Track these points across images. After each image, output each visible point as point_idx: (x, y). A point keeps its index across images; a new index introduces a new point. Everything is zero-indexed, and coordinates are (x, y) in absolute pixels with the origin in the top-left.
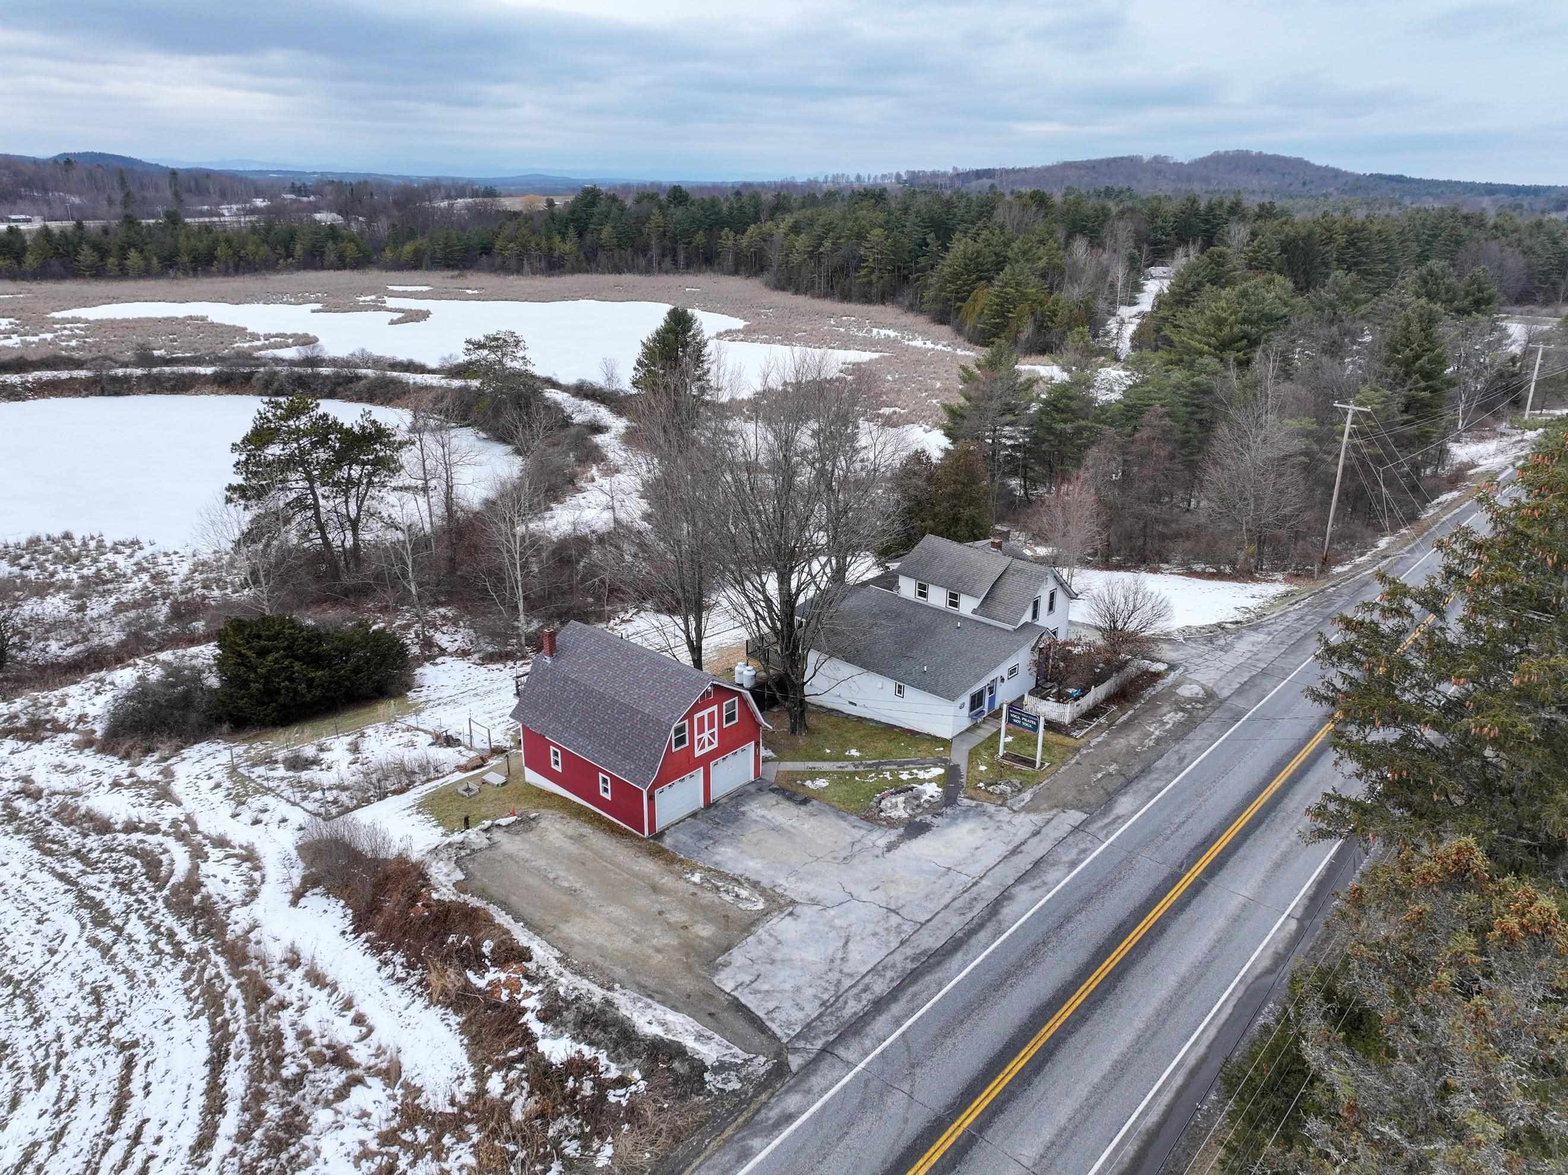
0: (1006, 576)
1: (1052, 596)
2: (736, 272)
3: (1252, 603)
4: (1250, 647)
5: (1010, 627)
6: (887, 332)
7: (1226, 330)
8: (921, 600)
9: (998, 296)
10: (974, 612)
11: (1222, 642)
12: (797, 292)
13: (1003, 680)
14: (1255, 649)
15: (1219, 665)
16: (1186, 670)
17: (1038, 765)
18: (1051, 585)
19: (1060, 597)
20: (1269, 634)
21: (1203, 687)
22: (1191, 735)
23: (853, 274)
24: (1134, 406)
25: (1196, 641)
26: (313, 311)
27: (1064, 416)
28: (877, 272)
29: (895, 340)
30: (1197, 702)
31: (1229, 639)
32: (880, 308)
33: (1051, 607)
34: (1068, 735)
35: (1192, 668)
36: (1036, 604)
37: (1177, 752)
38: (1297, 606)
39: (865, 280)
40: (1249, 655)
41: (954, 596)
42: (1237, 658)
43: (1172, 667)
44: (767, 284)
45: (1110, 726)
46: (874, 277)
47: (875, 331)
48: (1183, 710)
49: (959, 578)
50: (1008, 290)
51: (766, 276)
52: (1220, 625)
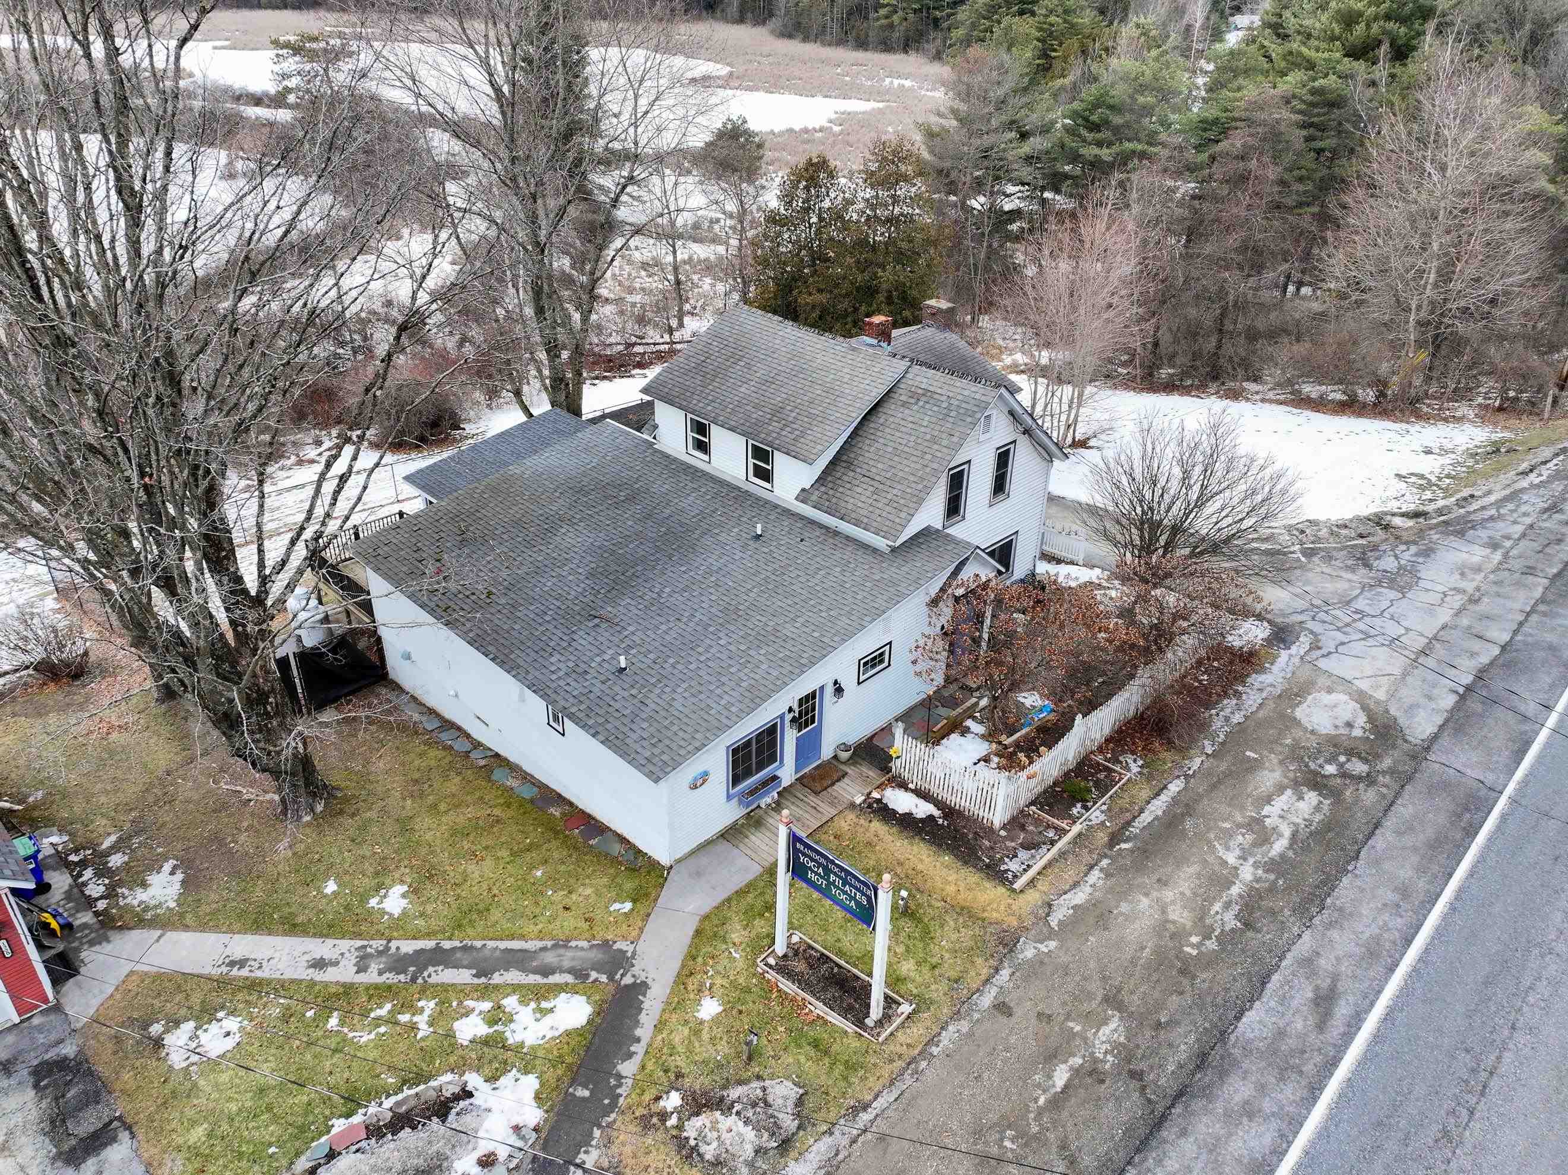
0: (890, 408)
1: (1003, 459)
2: (741, 20)
3: (1430, 466)
4: (1455, 580)
5: (881, 543)
6: (903, 82)
7: (1359, 29)
8: (697, 460)
9: (1040, 29)
10: (804, 496)
11: (1388, 563)
12: (806, 39)
13: (839, 690)
14: (1469, 587)
15: (1393, 630)
16: (1315, 646)
17: (876, 1011)
18: (1001, 431)
19: (1024, 460)
20: (1494, 546)
21: (1362, 699)
22: (1346, 889)
23: (872, 15)
24: (1216, 121)
25: (1329, 558)
26: (215, 48)
27: (1099, 136)
28: (900, 13)
29: (911, 89)
30: (1351, 753)
31: (1407, 555)
32: (901, 56)
33: (1000, 485)
34: (995, 873)
35: (1329, 645)
36: (957, 482)
37: (1308, 963)
38: (1533, 478)
39: (883, 21)
40: (1457, 601)
41: (761, 454)
42: (1431, 609)
43: (1282, 636)
44: (772, 32)
45: (1115, 839)
46: (896, 18)
47: (888, 80)
48: (1316, 782)
49: (777, 412)
50: (1052, 19)
51: (775, 23)
52: (1379, 521)
